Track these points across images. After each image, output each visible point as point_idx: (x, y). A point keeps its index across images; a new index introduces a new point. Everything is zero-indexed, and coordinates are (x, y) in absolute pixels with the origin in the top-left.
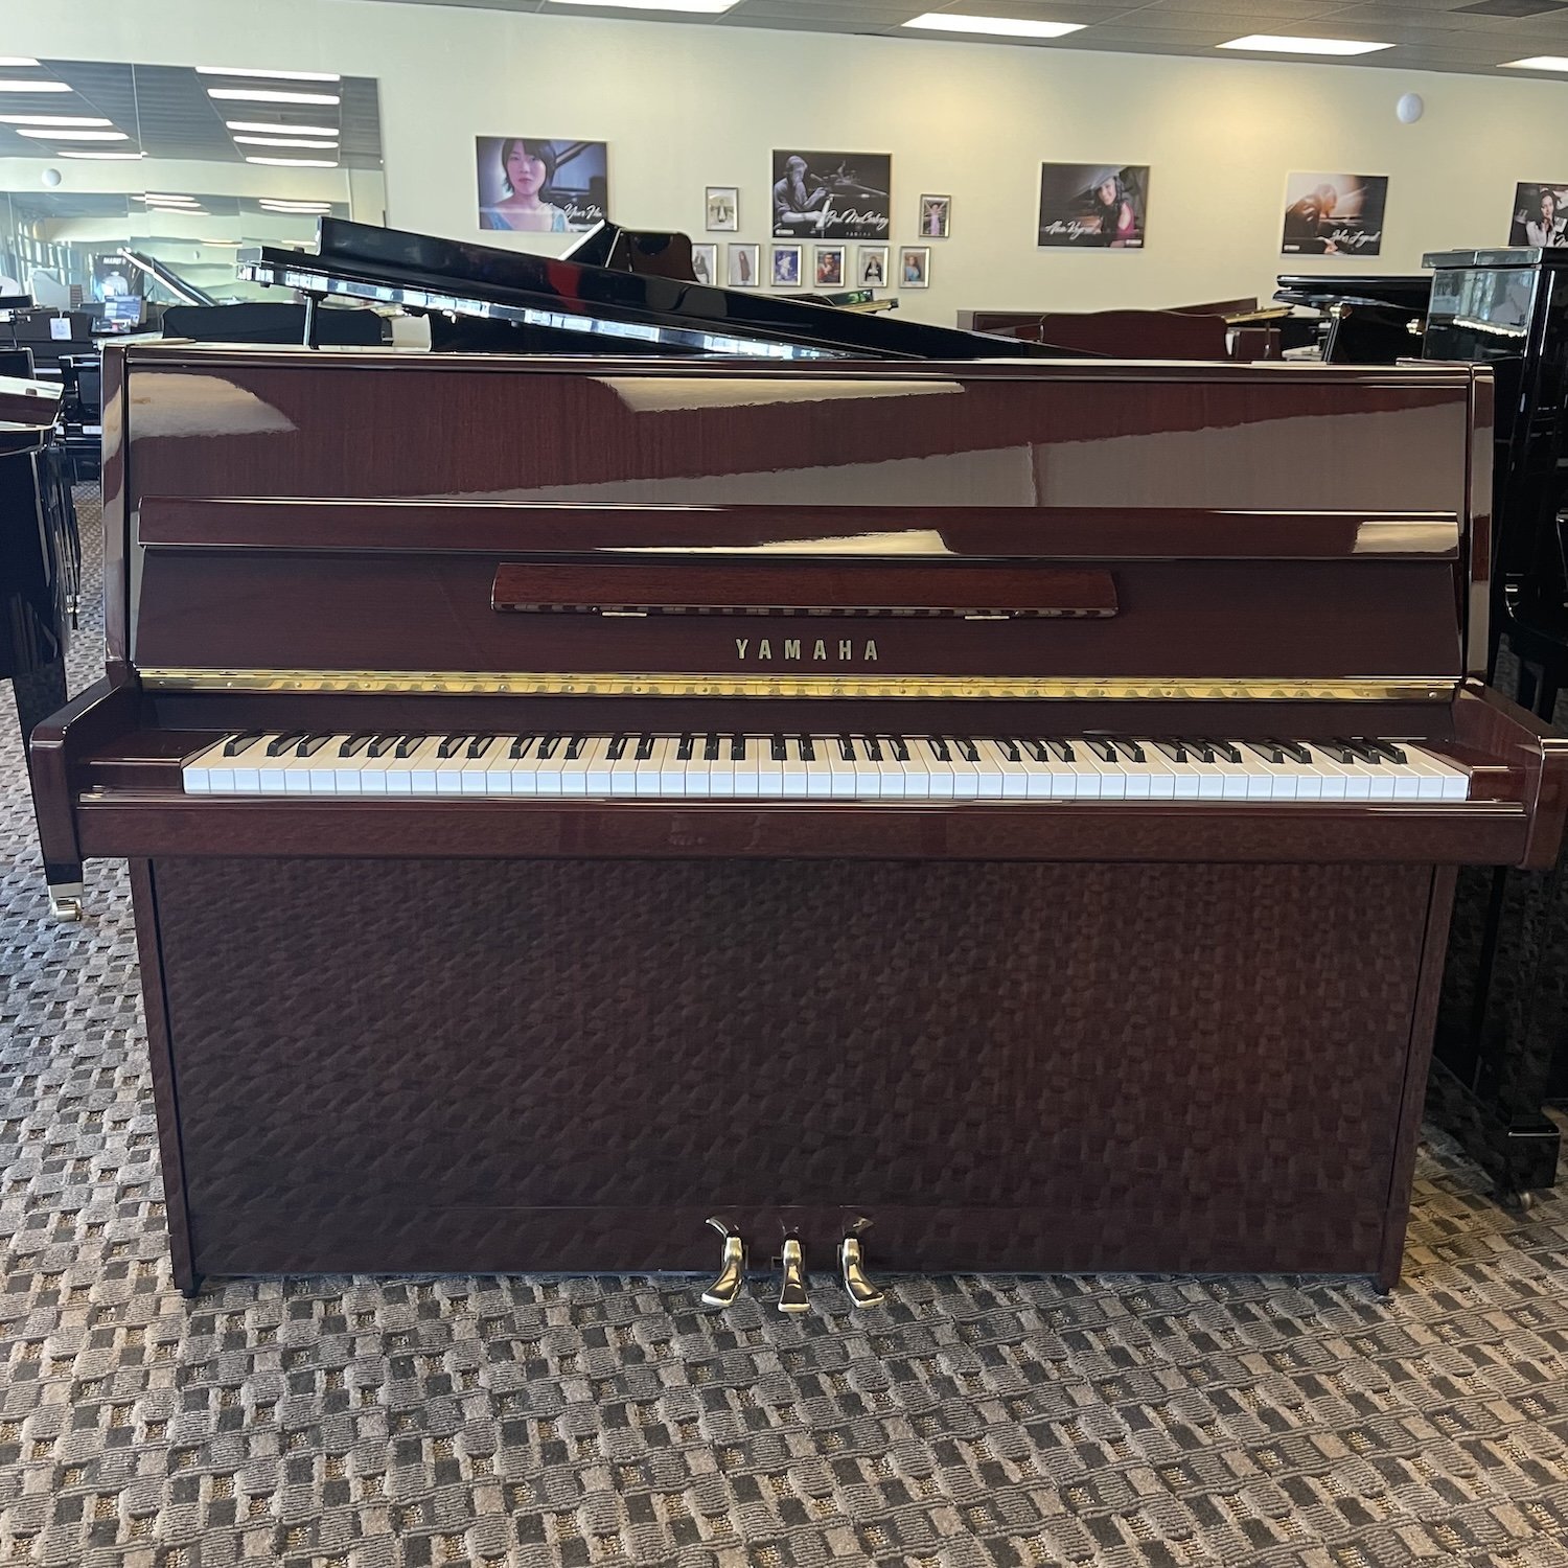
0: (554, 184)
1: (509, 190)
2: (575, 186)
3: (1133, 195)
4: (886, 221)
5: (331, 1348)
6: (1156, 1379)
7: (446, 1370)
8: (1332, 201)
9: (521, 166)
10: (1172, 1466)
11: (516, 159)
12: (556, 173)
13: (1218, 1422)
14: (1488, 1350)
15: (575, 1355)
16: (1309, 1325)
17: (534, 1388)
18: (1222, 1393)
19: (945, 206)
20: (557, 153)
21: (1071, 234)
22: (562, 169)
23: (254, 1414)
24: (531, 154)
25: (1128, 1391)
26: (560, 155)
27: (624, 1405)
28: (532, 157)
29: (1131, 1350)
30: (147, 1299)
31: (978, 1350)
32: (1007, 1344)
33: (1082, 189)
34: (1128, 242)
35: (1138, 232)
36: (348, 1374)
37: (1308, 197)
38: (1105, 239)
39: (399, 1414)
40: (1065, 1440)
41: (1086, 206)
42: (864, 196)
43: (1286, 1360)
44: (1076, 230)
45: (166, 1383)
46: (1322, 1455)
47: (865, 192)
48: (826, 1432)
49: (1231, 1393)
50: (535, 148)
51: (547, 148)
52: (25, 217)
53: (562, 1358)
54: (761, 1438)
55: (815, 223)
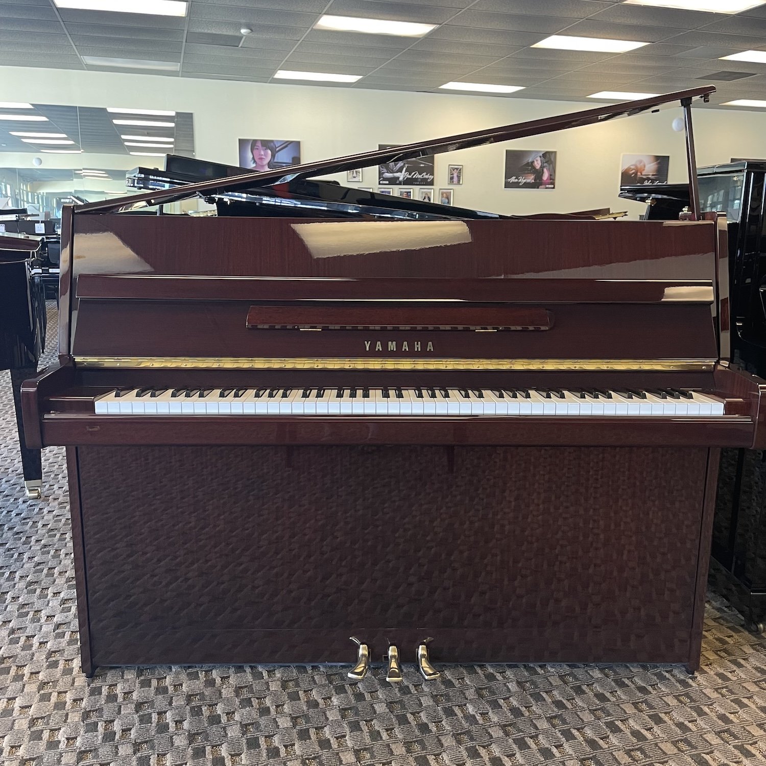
1: (253, 163)
2: (285, 161)
3: (549, 164)
4: (432, 177)
5: (160, 702)
6: (578, 716)
7: (218, 713)
8: (643, 167)
9: (260, 152)
10: (588, 759)
11: (257, 149)
12: (276, 155)
13: (611, 737)
14: (745, 701)
15: (284, 705)
16: (654, 689)
17: (263, 721)
18: (612, 722)
19: (460, 170)
20: (277, 146)
21: (520, 182)
23: (121, 734)
24: (264, 146)
25: (564, 722)
27: (308, 729)
28: (265, 148)
29: (565, 702)
30: (68, 678)
31: (488, 701)
32: (502, 699)
33: (525, 162)
34: (547, 186)
35: (552, 182)
36: (169, 714)
37: (632, 165)
38: (535, 185)
39: (194, 734)
40: (533, 746)
41: (527, 170)
42: (422, 165)
43: (644, 706)
44: (522, 180)
45: (77, 719)
46: (664, 753)
47: (423, 164)
48: (411, 742)
49: (617, 723)
50: (266, 144)
51: (272, 144)
52: (24, 181)
53: (277, 706)
54: (377, 745)
55: (398, 178)
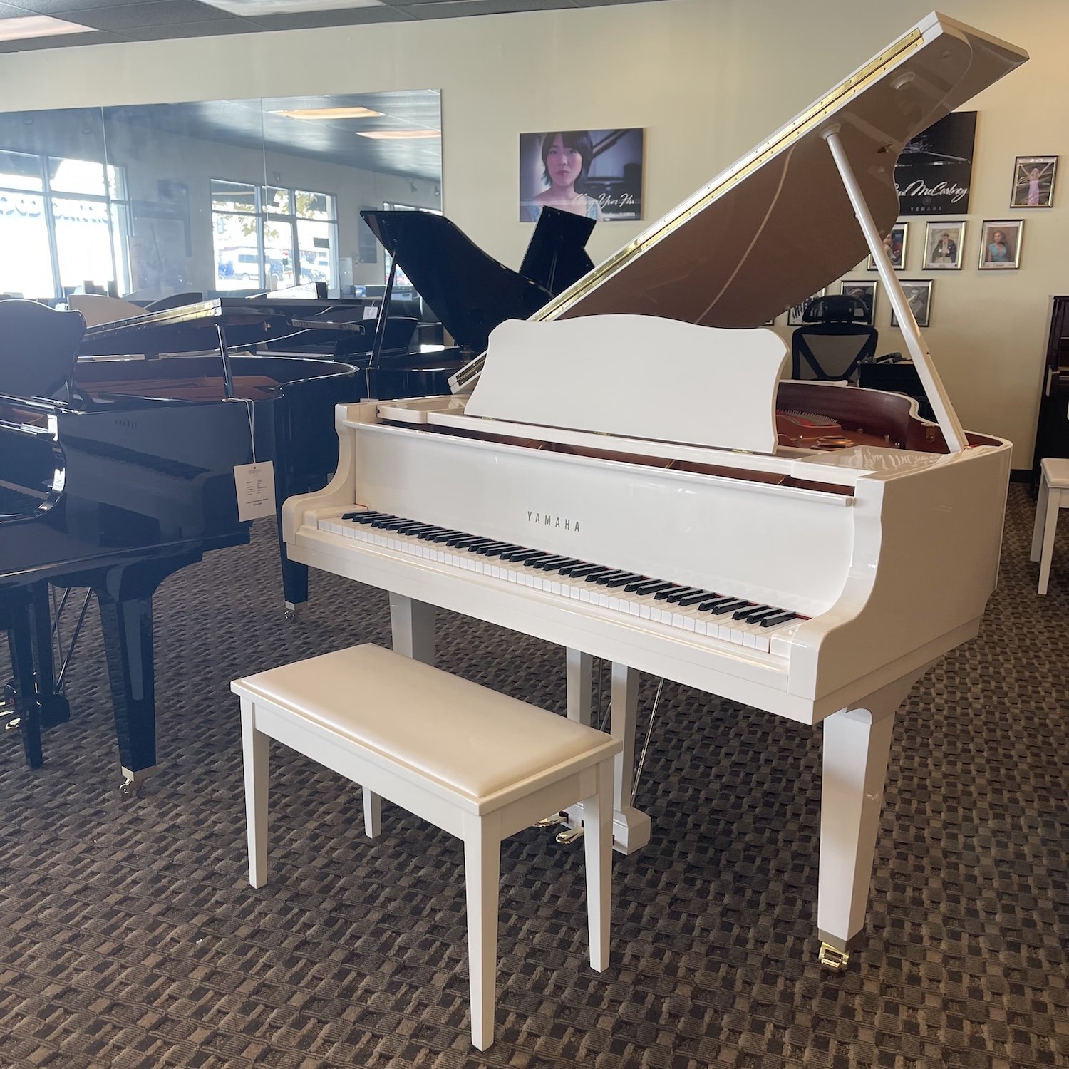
0: (590, 174)
1: (547, 183)
2: (610, 174)
4: (965, 191)
9: (560, 159)
11: (555, 152)
12: (592, 163)
20: (594, 144)
22: (599, 159)
24: (568, 146)
26: (596, 146)
28: (570, 149)
42: (936, 164)
47: (939, 159)
50: (575, 141)
51: (585, 139)
